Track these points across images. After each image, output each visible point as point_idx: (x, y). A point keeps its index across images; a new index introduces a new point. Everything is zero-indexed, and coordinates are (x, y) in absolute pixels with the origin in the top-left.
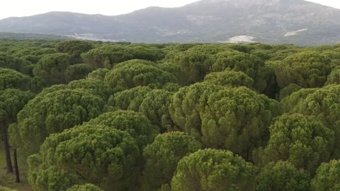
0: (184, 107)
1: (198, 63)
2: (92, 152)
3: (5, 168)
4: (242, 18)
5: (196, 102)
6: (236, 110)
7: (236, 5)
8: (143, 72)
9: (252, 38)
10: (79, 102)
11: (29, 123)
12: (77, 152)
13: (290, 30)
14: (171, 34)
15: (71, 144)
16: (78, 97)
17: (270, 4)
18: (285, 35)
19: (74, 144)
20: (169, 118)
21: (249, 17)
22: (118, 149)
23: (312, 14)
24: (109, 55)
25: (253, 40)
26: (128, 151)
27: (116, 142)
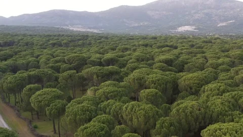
0: (127, 113)
1: (139, 81)
2: (95, 133)
3: (52, 131)
4: (187, 13)
5: (132, 111)
6: (145, 115)
7: (183, 3)
8: (112, 92)
9: (194, 27)
10: (88, 111)
11: (70, 119)
12: (91, 133)
13: (222, 21)
14: (136, 25)
15: (89, 130)
16: (87, 108)
17: (208, 3)
18: (218, 26)
19: (89, 131)
20: (122, 116)
21: (193, 12)
22: (103, 132)
23: (238, 10)
24: (97, 73)
25: (195, 29)
26: (106, 132)
27: (102, 129)
